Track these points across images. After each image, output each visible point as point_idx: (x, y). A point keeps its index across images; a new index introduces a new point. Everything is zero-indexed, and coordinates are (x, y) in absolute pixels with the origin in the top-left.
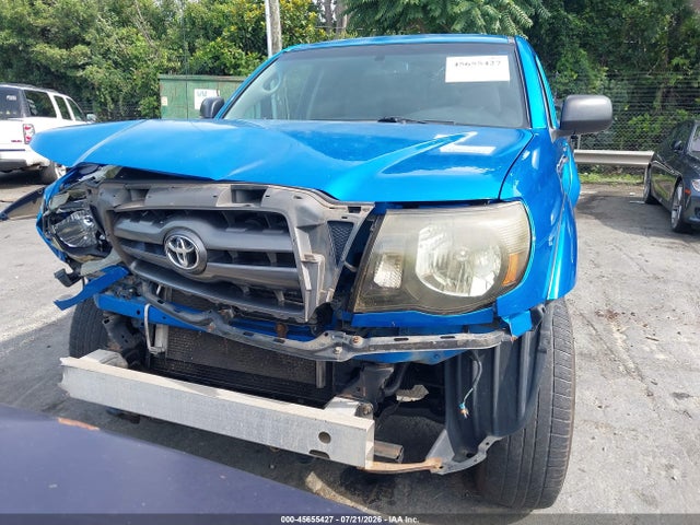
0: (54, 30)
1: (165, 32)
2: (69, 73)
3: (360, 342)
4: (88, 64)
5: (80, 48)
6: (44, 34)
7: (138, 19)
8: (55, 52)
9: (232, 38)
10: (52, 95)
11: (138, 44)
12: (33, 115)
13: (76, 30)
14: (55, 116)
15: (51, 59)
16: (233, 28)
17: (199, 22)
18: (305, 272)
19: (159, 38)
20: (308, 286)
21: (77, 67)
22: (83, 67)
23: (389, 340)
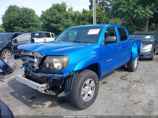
0: (54, 21)
1: (75, 20)
2: (57, 29)
3: (42, 74)
4: (60, 27)
5: (59, 24)
6: (53, 22)
7: (70, 18)
8: (54, 25)
9: (87, 20)
10: (50, 33)
11: (69, 22)
12: (46, 37)
13: (58, 21)
14: (50, 37)
15: (54, 26)
16: (88, 18)
17: (81, 18)
18: (35, 64)
19: (73, 21)
20: (35, 66)
21: (58, 28)
22: (59, 28)
23: (46, 74)
